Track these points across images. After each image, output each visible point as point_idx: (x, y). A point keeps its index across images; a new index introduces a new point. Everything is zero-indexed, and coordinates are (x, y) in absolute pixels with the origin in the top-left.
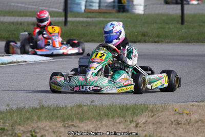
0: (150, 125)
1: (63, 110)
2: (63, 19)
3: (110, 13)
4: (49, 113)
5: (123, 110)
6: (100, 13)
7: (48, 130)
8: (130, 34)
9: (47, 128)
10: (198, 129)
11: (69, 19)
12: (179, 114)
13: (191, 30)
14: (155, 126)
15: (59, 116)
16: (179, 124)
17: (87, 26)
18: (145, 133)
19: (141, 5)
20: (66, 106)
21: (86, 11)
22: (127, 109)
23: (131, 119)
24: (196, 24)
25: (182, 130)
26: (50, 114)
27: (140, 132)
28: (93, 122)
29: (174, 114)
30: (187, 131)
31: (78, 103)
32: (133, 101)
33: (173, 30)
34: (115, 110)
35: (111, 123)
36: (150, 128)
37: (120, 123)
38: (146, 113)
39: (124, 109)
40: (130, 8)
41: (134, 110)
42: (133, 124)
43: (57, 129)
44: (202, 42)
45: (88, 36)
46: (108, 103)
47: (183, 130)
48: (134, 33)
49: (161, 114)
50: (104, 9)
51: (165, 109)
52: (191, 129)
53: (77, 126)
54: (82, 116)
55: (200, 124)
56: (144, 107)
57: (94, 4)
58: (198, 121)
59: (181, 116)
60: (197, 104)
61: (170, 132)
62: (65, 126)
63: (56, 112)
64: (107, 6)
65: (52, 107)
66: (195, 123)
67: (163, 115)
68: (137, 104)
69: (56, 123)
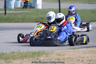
1: (5, 55)
2: (4, 12)
5: (33, 54)
8: (35, 18)
10: (68, 62)
11: (7, 12)
12: (59, 55)
15: (3, 57)
16: (59, 60)
17: (15, 15)
19: (40, 5)
20: (7, 53)
21: (15, 8)
22: (35, 54)
23: (37, 58)
28: (19, 60)
29: (57, 55)
31: (12, 51)
32: (38, 50)
34: (30, 54)
35: (28, 60)
37: (32, 60)
38: (44, 55)
41: (39, 54)
45: (16, 20)
46: (26, 51)
48: (38, 18)
51: (53, 53)
53: (12, 62)
54: (14, 57)
56: (43, 52)
57: (18, 5)
58: (68, 59)
59: (60, 56)
60: (67, 50)
62: (6, 62)
63: (2, 56)
66: (67, 59)
67: (51, 56)
68: (40, 51)
69: (2, 61)
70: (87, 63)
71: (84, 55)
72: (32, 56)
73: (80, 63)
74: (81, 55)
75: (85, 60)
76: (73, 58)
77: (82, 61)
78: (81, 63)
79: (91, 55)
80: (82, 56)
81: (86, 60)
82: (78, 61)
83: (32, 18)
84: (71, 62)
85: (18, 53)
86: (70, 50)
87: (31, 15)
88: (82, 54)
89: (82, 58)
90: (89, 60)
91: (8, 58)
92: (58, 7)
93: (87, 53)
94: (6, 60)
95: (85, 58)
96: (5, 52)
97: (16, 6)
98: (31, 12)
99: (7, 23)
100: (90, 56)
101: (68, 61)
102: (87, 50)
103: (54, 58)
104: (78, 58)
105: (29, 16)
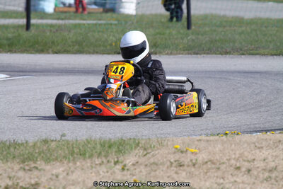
0: (142, 167)
1: (22, 148)
2: (23, 21)
4: (3, 151)
5: (104, 146)
8: (115, 43)
10: (206, 173)
11: (33, 21)
13: (200, 37)
14: (148, 169)
15: (16, 155)
16: (181, 166)
17: (57, 30)
18: (134, 178)
19: (132, 2)
20: (27, 142)
21: (57, 9)
22: (111, 146)
23: (116, 160)
24: (207, 29)
25: (184, 173)
26: (5, 153)
27: (129, 177)
28: (63, 163)
29: (174, 153)
30: (191, 175)
31: (44, 138)
32: (119, 135)
33: (176, 37)
34: (94, 147)
35: (89, 165)
36: (141, 172)
37: (100, 164)
38: (137, 151)
39: (107, 145)
40: (117, 6)
41: (121, 147)
43: (13, 174)
44: (216, 54)
45: (58, 45)
46: (84, 138)
47: (187, 174)
49: (157, 152)
51: (161, 144)
52: (197, 173)
53: (41, 169)
54: (48, 155)
55: (210, 166)
56: (134, 142)
58: (207, 162)
59: (184, 155)
61: (168, 177)
62: (24, 169)
65: (8, 143)
66: (203, 165)
67: (158, 153)
68: (124, 138)
70: (261, 176)
71: (253, 152)
72: (100, 153)
73: (243, 176)
74: (246, 153)
75: (258, 167)
76: (222, 161)
77: (249, 171)
78: (245, 176)
79: (274, 154)
80: (246, 157)
81: (260, 170)
82: (236, 172)
83: (106, 40)
84: (216, 175)
86: (212, 138)
87: (103, 32)
88: (249, 150)
89: (248, 161)
90: (268, 167)
91: (31, 157)
93: (262, 148)
95: (256, 163)
96: (21, 138)
99: (31, 53)
100: (272, 155)
101: (205, 171)
102: (265, 138)
103: (165, 160)
104: (237, 161)
105: (96, 35)
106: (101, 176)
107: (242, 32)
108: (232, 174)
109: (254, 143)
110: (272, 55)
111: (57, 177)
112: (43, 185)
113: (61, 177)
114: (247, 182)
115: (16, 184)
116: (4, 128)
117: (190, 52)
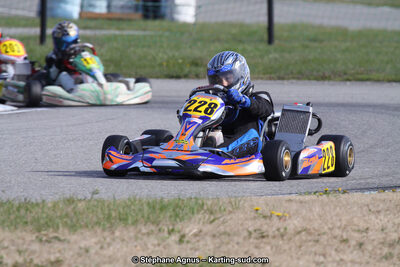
0: (209, 239)
1: (37, 209)
2: (37, 31)
3: (130, 20)
4: (10, 214)
5: (154, 208)
6: (110, 19)
7: (7, 248)
8: (168, 62)
9: (6, 244)
10: (300, 247)
12: (265, 217)
13: (287, 56)
14: (218, 241)
15: (29, 219)
16: (263, 237)
18: (197, 254)
19: (188, 5)
20: (43, 201)
21: (83, 15)
22: (163, 208)
23: (171, 228)
25: (268, 248)
26: (12, 217)
27: (189, 251)
28: (96, 232)
29: (255, 218)
30: (278, 250)
31: (68, 196)
32: (174, 193)
33: (252, 55)
34: (140, 210)
35: (132, 234)
36: (206, 245)
37: (148, 234)
38: (200, 216)
39: (158, 207)
40: (168, 11)
41: (177, 210)
42: (175, 237)
43: (25, 247)
44: (309, 79)
46: (125, 196)
47: (272, 248)
48: (177, 60)
49: (228, 217)
50: (117, 12)
51: (236, 207)
52: (286, 247)
53: (65, 240)
54: (74, 220)
55: (304, 238)
56: (196, 203)
57: (98, 3)
58: (299, 233)
59: (268, 221)
60: (298, 198)
61: (246, 253)
62: (41, 241)
64: (122, 7)
65: (16, 203)
66: (295, 236)
67: (231, 219)
68: (182, 197)
69: (24, 233)
70: (379, 252)
71: (366, 218)
72: (148, 218)
73: (352, 252)
74: (355, 219)
75: (373, 240)
76: (322, 231)
77: (361, 245)
78: (355, 252)
79: (397, 221)
80: (358, 226)
81: (375, 243)
82: (342, 247)
83: (154, 59)
84: (314, 249)
85: (92, 203)
86: (307, 198)
87: (149, 46)
88: (359, 215)
89: (359, 231)
90: (388, 239)
91: (50, 224)
92: (264, 19)
93: (379, 212)
94: (39, 231)
95: (370, 233)
96: (35, 197)
97: (86, 9)
98: (152, 33)
100: (394, 224)
101: (298, 244)
102: (382, 198)
103: (241, 228)
104: (343, 231)
105: (139, 51)
106: (149, 251)
107: (347, 50)
108: (336, 250)
109: (368, 206)
110: (389, 81)
111: (87, 251)
112: (67, 262)
113: (92, 251)
114: (358, 260)
115: (28, 260)
116: (10, 182)
117: (273, 75)
